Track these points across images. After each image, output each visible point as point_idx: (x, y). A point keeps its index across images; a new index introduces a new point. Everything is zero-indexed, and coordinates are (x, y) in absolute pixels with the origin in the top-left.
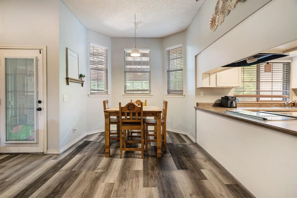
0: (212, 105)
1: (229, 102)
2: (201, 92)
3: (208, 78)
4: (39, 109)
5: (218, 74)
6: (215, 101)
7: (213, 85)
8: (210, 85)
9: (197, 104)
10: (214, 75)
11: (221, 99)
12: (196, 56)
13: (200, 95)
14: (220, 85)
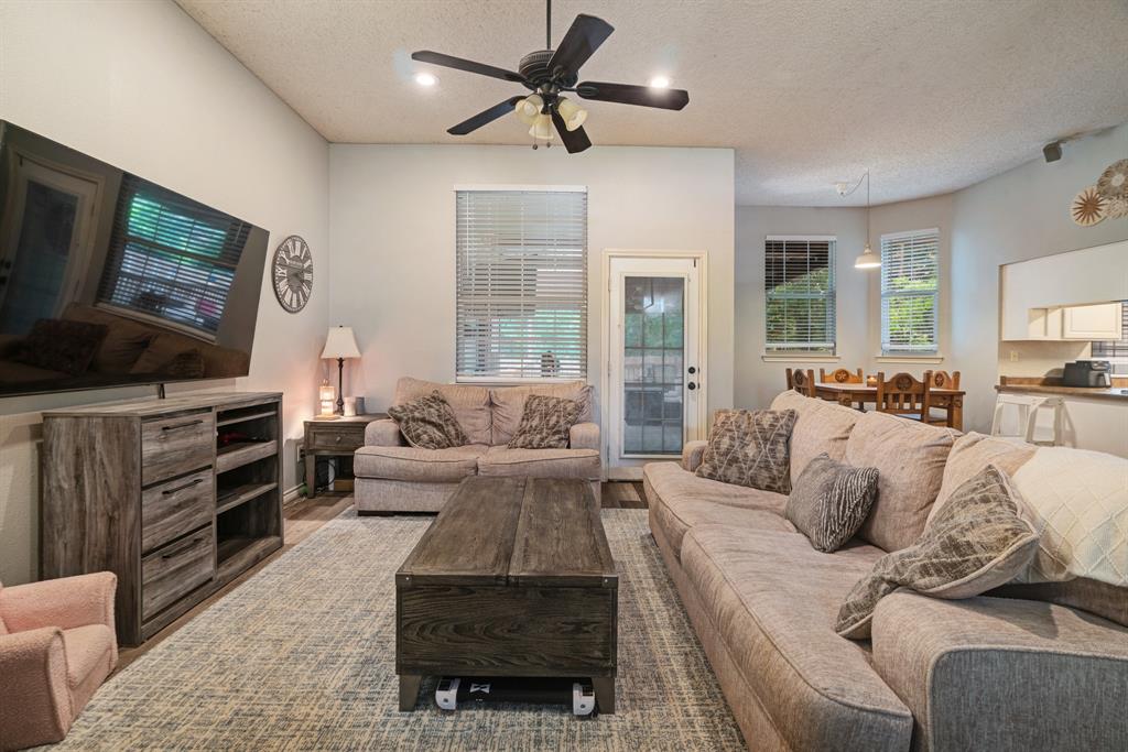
0: (1039, 382)
1: (1093, 374)
2: (1012, 352)
3: (1042, 320)
4: (692, 386)
5: (1068, 310)
6: (1045, 372)
7: (1054, 336)
8: (1046, 334)
9: (1004, 380)
10: (1059, 311)
11: (1063, 366)
12: (1001, 267)
13: (1009, 357)
14: (1070, 335)
